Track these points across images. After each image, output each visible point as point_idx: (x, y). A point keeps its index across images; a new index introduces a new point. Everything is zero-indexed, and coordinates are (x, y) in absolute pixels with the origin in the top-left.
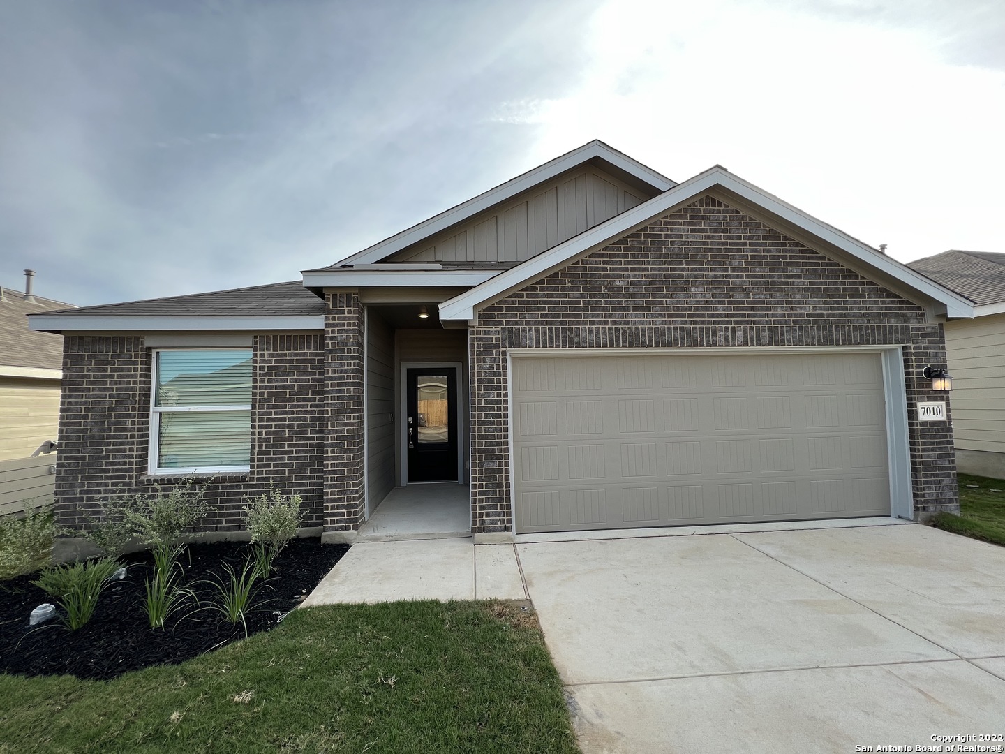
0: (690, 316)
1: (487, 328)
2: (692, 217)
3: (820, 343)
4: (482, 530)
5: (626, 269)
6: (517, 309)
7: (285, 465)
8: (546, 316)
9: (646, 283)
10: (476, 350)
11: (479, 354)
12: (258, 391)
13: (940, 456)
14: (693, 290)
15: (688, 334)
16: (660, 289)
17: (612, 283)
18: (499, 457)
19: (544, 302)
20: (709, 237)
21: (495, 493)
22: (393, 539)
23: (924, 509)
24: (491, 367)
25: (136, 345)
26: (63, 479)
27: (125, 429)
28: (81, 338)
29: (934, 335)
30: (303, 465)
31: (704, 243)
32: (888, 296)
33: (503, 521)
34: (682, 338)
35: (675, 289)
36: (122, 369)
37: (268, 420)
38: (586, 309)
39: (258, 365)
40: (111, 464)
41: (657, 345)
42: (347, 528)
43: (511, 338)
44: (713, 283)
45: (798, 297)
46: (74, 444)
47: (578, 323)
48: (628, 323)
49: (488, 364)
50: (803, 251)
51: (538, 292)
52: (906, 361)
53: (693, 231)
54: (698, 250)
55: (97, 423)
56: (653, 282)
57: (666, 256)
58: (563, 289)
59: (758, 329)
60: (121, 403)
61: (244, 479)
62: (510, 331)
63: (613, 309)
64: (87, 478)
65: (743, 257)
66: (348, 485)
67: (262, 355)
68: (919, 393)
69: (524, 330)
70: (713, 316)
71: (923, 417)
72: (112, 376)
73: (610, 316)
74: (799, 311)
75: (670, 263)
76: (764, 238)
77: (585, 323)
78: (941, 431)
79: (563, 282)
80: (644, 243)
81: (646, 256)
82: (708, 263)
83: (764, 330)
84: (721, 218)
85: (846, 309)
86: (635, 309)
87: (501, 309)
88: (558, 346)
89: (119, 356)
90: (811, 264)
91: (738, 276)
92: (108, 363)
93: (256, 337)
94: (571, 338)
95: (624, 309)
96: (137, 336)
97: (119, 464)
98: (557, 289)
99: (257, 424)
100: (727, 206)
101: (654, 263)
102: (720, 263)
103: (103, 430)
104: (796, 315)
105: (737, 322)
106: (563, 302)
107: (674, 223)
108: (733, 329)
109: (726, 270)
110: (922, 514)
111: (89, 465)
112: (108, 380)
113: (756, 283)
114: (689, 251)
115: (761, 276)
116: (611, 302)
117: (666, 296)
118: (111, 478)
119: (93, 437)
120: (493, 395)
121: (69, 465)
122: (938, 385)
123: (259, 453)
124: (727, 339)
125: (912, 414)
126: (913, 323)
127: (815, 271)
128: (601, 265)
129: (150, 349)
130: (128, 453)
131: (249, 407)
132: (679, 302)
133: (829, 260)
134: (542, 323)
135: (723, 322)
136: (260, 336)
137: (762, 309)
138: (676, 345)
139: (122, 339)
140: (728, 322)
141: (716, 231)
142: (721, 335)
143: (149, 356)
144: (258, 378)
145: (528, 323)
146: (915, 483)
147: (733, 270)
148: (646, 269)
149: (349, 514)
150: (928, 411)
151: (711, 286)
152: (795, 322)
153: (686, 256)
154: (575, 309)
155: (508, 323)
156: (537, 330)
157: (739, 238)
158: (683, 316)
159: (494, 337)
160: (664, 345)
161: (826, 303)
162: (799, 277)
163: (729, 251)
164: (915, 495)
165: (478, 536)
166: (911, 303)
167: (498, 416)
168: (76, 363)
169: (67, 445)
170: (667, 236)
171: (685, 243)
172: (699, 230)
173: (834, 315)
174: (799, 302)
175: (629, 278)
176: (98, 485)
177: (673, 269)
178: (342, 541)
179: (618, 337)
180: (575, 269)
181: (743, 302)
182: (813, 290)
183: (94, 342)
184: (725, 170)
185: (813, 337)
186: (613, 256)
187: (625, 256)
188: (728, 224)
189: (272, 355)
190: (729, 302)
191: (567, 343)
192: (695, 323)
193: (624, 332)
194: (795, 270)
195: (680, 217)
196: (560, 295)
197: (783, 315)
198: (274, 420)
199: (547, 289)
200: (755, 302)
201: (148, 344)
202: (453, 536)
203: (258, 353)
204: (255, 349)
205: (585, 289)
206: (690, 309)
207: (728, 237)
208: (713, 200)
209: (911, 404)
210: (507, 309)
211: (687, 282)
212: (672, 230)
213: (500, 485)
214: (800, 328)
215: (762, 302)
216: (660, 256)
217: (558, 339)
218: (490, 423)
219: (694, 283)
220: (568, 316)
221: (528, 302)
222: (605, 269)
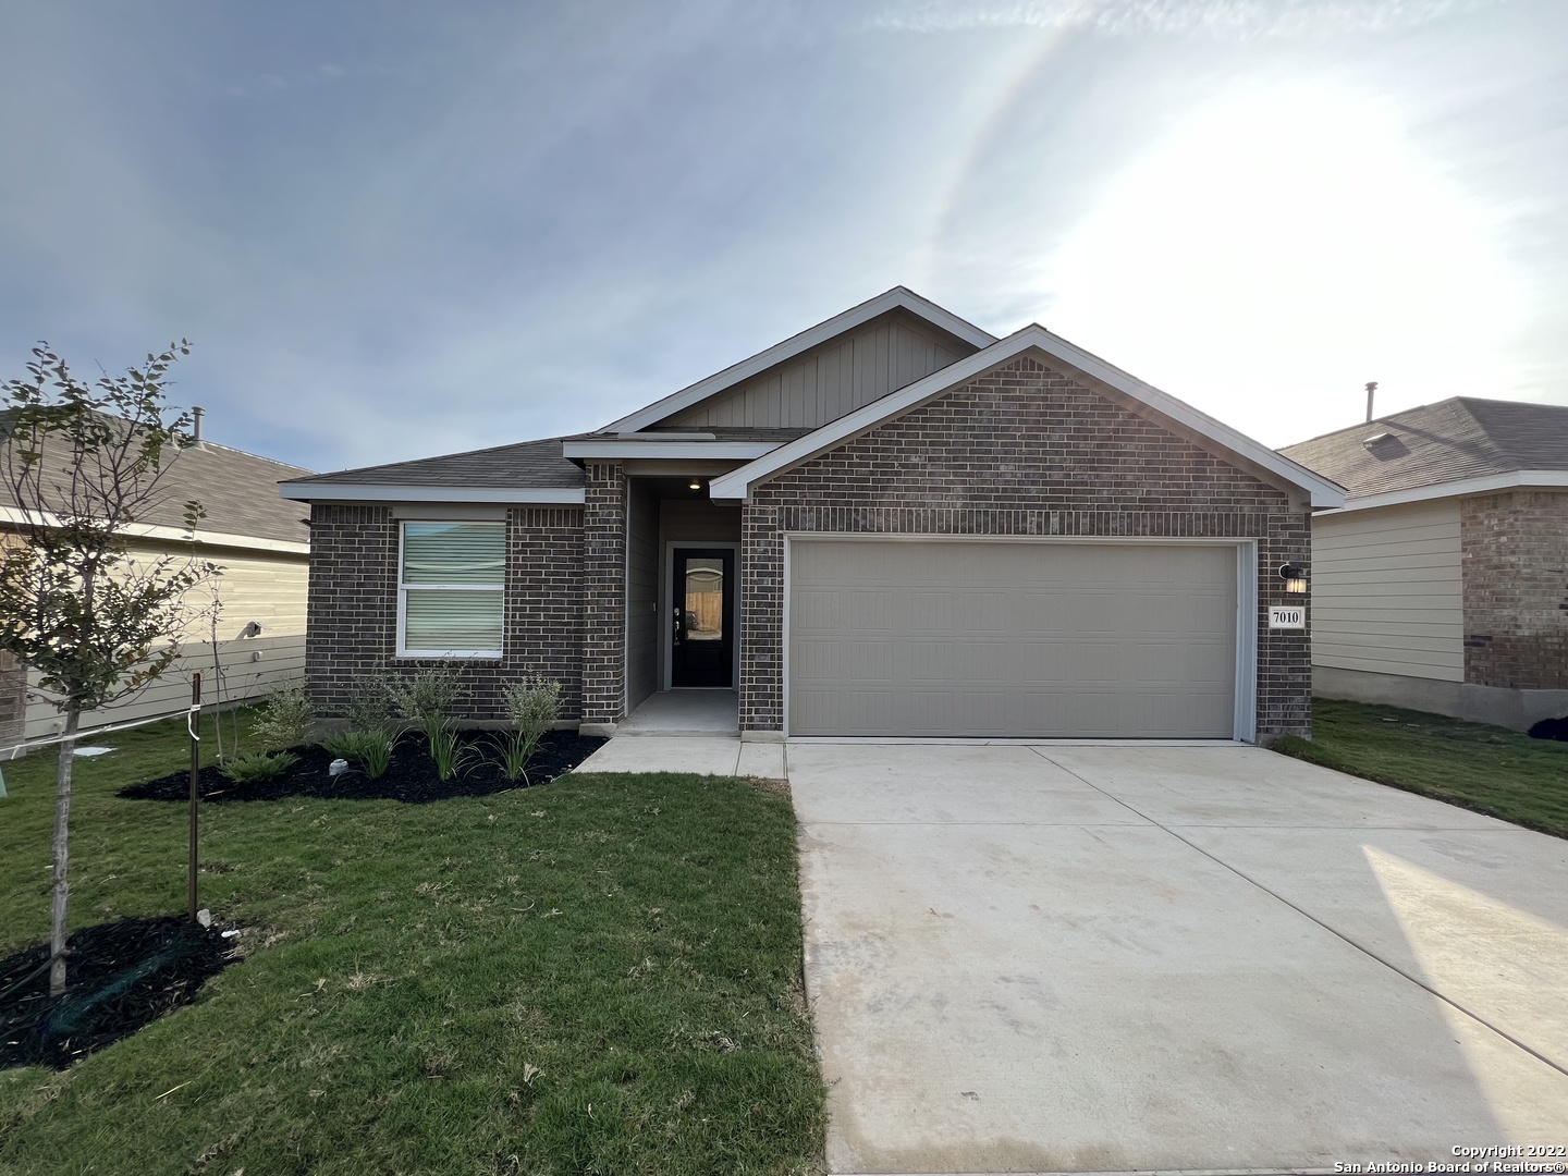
0: (996, 498)
1: (763, 507)
2: (1005, 383)
3: (1153, 533)
4: (751, 728)
5: (924, 443)
6: (797, 487)
7: (539, 652)
8: (829, 495)
9: (947, 459)
10: (749, 532)
11: (753, 536)
12: (512, 570)
13: (1292, 670)
14: (1002, 469)
15: (994, 520)
16: (963, 467)
17: (907, 458)
18: (772, 650)
19: (827, 479)
20: (1025, 406)
21: (765, 688)
22: (654, 734)
23: (1267, 730)
24: (766, 551)
25: (384, 517)
26: (313, 656)
27: (374, 607)
28: (328, 507)
29: (1298, 527)
30: (559, 652)
31: (1018, 414)
32: (1242, 479)
33: (773, 719)
34: (986, 524)
35: (981, 467)
36: (369, 542)
37: (523, 602)
38: (876, 488)
39: (512, 542)
40: (361, 643)
41: (956, 531)
42: (606, 721)
43: (788, 519)
44: (1026, 460)
45: (1129, 479)
46: (324, 621)
47: (865, 504)
48: (923, 505)
49: (762, 548)
50: (1140, 424)
51: (821, 467)
52: (1260, 557)
53: (1005, 398)
54: (1010, 421)
55: (345, 599)
56: (955, 459)
57: (972, 428)
58: (850, 465)
59: (1077, 515)
60: (369, 578)
61: (497, 663)
62: (789, 510)
63: (907, 489)
64: (337, 657)
65: (1064, 430)
66: (608, 675)
67: (516, 531)
68: (1272, 595)
69: (804, 511)
70: (1024, 498)
71: (1274, 623)
72: (360, 549)
73: (903, 496)
74: (1129, 495)
75: (976, 437)
76: (1092, 407)
77: (873, 504)
78: (1297, 643)
79: (850, 457)
80: (946, 413)
81: (949, 428)
82: (1022, 437)
83: (1085, 516)
84: (1040, 384)
85: (1188, 493)
86: (931, 489)
87: (779, 486)
88: (840, 530)
89: (367, 528)
90: (1149, 440)
91: (1057, 453)
92: (356, 535)
93: (510, 510)
94: (856, 521)
95: (919, 489)
96: (384, 508)
97: (368, 643)
98: (843, 464)
99: (510, 606)
101: (957, 436)
102: (1036, 437)
103: (352, 607)
104: (1125, 500)
105: (1051, 507)
106: (850, 480)
107: (983, 390)
108: (1047, 514)
109: (1044, 445)
110: (1263, 736)
111: (338, 642)
112: (356, 553)
113: (1079, 461)
114: (1000, 423)
115: (1086, 454)
116: (905, 481)
117: (970, 475)
118: (361, 657)
119: (342, 614)
120: (768, 582)
121: (319, 642)
122: (1297, 586)
123: (513, 637)
124: (1039, 526)
125: (1263, 620)
126: (1273, 511)
127: (1154, 447)
128: (895, 438)
129: (397, 521)
130: (377, 632)
131: (502, 587)
132: (984, 482)
133: (1171, 434)
134: (825, 503)
135: (1035, 507)
136: (515, 510)
137: (1084, 492)
138: (978, 532)
139: (370, 509)
140: (1042, 507)
141: (1034, 399)
142: (1032, 521)
143: (397, 529)
144: (512, 556)
145: (808, 503)
146: (1259, 700)
147: (1052, 445)
148: (948, 444)
149: (609, 705)
150: (1282, 618)
151: (1024, 464)
152: (1123, 508)
153: (996, 429)
154: (863, 488)
155: (786, 502)
156: (819, 511)
157: (1062, 407)
158: (989, 498)
159: (770, 517)
160: (963, 531)
161: (1164, 486)
162: (1133, 454)
163: (1049, 422)
164: (1258, 715)
165: (745, 733)
166: (1272, 488)
167: (773, 605)
168: (323, 534)
169: (316, 621)
170: (973, 405)
171: (996, 413)
172: (1013, 399)
173: (1172, 501)
174: (1130, 484)
175: (927, 453)
176: (349, 664)
177: (979, 444)
178: (601, 734)
179: (910, 521)
180: (865, 442)
181: (1062, 483)
182: (1149, 470)
183: (341, 512)
184: (1045, 329)
185: (1144, 526)
186: (911, 427)
187: (924, 428)
188: (1049, 391)
189: (526, 531)
190: (1044, 483)
191: (853, 526)
192: (1002, 506)
193: (919, 515)
194: (1128, 447)
195: (991, 382)
196: (846, 472)
197: (1110, 500)
198: (529, 602)
199: (832, 464)
200: (1076, 484)
201: (396, 515)
202: (719, 734)
203: (512, 528)
204: (509, 524)
205: (875, 465)
206: (997, 490)
207: (1048, 407)
208: (1032, 362)
209: (1262, 609)
210: (786, 487)
211: (995, 459)
212: (980, 398)
213: (771, 681)
214: (1130, 515)
215: (1086, 484)
216: (965, 428)
217: (842, 522)
218: (762, 612)
219: (1004, 460)
220: (854, 496)
221: (810, 479)
222: (899, 443)
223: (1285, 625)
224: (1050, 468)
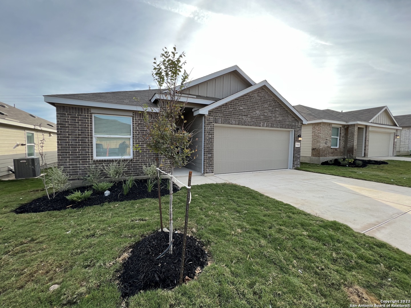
1: (209, 117)
2: (258, 92)
3: (280, 128)
4: (207, 173)
5: (243, 104)
6: (217, 112)
7: (144, 156)
8: (224, 115)
10: (206, 123)
12: (135, 131)
13: (298, 155)
14: (257, 112)
15: (255, 123)
16: (250, 111)
17: (240, 108)
18: (211, 153)
19: (223, 111)
20: (261, 98)
21: (210, 163)
22: (181, 177)
23: (294, 166)
24: (210, 128)
25: (88, 112)
26: (61, 160)
27: (85, 143)
28: (64, 107)
29: (300, 128)
30: (150, 156)
31: (260, 100)
33: (212, 170)
35: (253, 111)
36: (82, 120)
37: (139, 141)
38: (233, 114)
39: (134, 123)
40: (81, 155)
41: (248, 125)
43: (215, 120)
44: (261, 110)
45: (277, 116)
46: (64, 147)
47: (231, 118)
48: (242, 119)
49: (209, 128)
50: (279, 105)
51: (222, 108)
52: (295, 133)
53: (258, 96)
55: (73, 140)
56: (248, 109)
57: (252, 102)
59: (269, 123)
60: (83, 133)
61: (131, 160)
62: (215, 118)
63: (239, 115)
64: (71, 160)
65: (267, 104)
66: (168, 162)
67: (136, 119)
68: (296, 140)
69: (219, 119)
70: (260, 119)
71: (296, 146)
72: (78, 123)
73: (239, 117)
74: (277, 119)
75: (252, 104)
76: (272, 100)
77: (233, 118)
78: (299, 149)
79: (228, 106)
80: (247, 98)
81: (248, 101)
82: (260, 105)
85: (285, 120)
86: (244, 115)
87: (213, 112)
88: (226, 124)
89: (81, 115)
91: (266, 109)
92: (76, 117)
93: (133, 113)
94: (230, 122)
95: (242, 115)
96: (88, 109)
97: (84, 155)
98: (227, 108)
99: (135, 142)
100: (265, 91)
101: (249, 103)
102: (263, 105)
103: (77, 142)
105: (265, 121)
106: (228, 112)
108: (264, 123)
109: (264, 107)
110: (294, 167)
111: (71, 155)
112: (77, 124)
113: (269, 111)
114: (257, 101)
115: (271, 110)
116: (239, 113)
117: (251, 113)
118: (81, 160)
119: (72, 145)
120: (210, 136)
121: (63, 155)
122: (300, 139)
123: (136, 152)
124: (263, 125)
125: (294, 145)
126: (297, 124)
127: (281, 110)
128: (238, 102)
130: (87, 151)
131: (132, 137)
132: (254, 114)
134: (223, 117)
136: (135, 113)
137: (270, 118)
138: (252, 126)
139: (82, 109)
140: (263, 121)
141: (263, 97)
142: (261, 125)
143: (92, 116)
144: (135, 127)
145: (220, 117)
146: (293, 161)
148: (247, 105)
149: (168, 170)
152: (276, 122)
153: (256, 103)
154: (231, 114)
155: (215, 116)
156: (222, 119)
157: (267, 99)
158: (254, 118)
159: (211, 120)
160: (250, 126)
161: (282, 118)
162: (278, 111)
163: (265, 102)
164: (293, 163)
165: (205, 174)
166: (297, 120)
167: (211, 142)
168: (62, 117)
169: (61, 147)
170: (252, 97)
171: (256, 99)
173: (283, 121)
175: (243, 107)
176: (76, 162)
177: (253, 106)
178: (166, 178)
179: (240, 123)
180: (231, 103)
181: (267, 116)
182: (280, 114)
183: (70, 109)
184: (267, 81)
185: (279, 126)
186: (240, 100)
187: (243, 101)
188: (265, 95)
189: (139, 120)
190: (264, 116)
191: (229, 123)
192: (257, 120)
193: (242, 121)
194: (277, 109)
196: (227, 110)
197: (274, 120)
198: (140, 141)
199: (225, 107)
200: (269, 116)
201: (92, 111)
202: (197, 175)
203: (134, 118)
204: (133, 117)
205: (233, 109)
206: (256, 117)
207: (265, 99)
208: (263, 88)
209: (294, 143)
210: (215, 112)
211: (256, 110)
212: (254, 95)
213: (211, 161)
214: (277, 124)
215: (270, 116)
216: (250, 102)
217: (227, 122)
218: (209, 144)
219: (257, 110)
220: (229, 116)
221: (220, 111)
222: (238, 104)
223: (298, 146)
224: (265, 112)
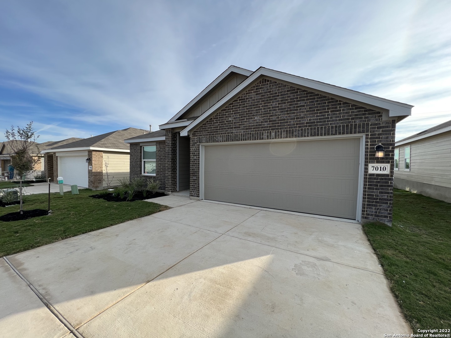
0: (254, 128)
1: (194, 137)
2: (256, 89)
3: (311, 135)
4: (192, 196)
5: (232, 114)
6: (201, 131)
8: (209, 132)
9: (239, 118)
11: (192, 145)
12: (157, 156)
13: (381, 193)
14: (256, 118)
15: (253, 136)
16: (244, 119)
17: (228, 119)
18: (196, 176)
19: (208, 128)
20: (263, 96)
21: (195, 186)
22: (177, 196)
23: (366, 218)
24: (195, 149)
27: (138, 164)
28: (132, 144)
29: (387, 127)
31: (261, 99)
32: (356, 109)
33: (198, 194)
34: (250, 137)
35: (249, 119)
36: (137, 151)
37: (159, 163)
38: (220, 129)
39: (157, 150)
41: (241, 140)
42: (169, 191)
43: (199, 140)
44: (264, 114)
45: (302, 116)
46: (132, 167)
47: (217, 134)
48: (232, 133)
49: (194, 149)
50: (307, 94)
51: (207, 125)
52: (367, 142)
53: (257, 94)
54: (258, 102)
56: (241, 117)
57: (247, 106)
58: (214, 123)
59: (281, 131)
61: (155, 177)
63: (228, 128)
65: (277, 101)
68: (370, 159)
69: (203, 138)
70: (262, 127)
73: (227, 131)
74: (302, 122)
75: (247, 109)
76: (288, 91)
77: (219, 134)
78: (385, 180)
79: (213, 121)
80: (239, 103)
81: (239, 108)
82: (262, 106)
83: (284, 131)
84: (268, 87)
85: (328, 118)
86: (235, 128)
87: (197, 131)
88: (211, 142)
89: (137, 148)
90: (311, 99)
91: (274, 110)
92: (135, 150)
93: (156, 143)
94: (215, 139)
95: (231, 128)
96: (139, 143)
97: (137, 172)
98: (212, 123)
99: (157, 164)
100: (271, 81)
101: (242, 110)
102: (267, 106)
103: (135, 164)
104: (300, 124)
105: (272, 129)
106: (214, 128)
107: (250, 93)
108: (270, 132)
109: (270, 108)
111: (134, 172)
112: (135, 153)
113: (282, 112)
114: (255, 103)
115: (285, 108)
116: (227, 126)
117: (246, 122)
118: (136, 175)
119: (134, 166)
120: (195, 158)
122: (380, 155)
123: (157, 171)
124: (268, 137)
125: (366, 169)
126: (372, 121)
127: (313, 102)
128: (225, 113)
129: (141, 146)
130: (138, 170)
131: (155, 160)
132: (250, 123)
133: (321, 95)
134: (207, 135)
135: (266, 130)
137: (284, 123)
138: (248, 140)
139: (137, 144)
140: (269, 130)
141: (266, 92)
142: (265, 135)
143: (141, 148)
144: (157, 153)
145: (204, 135)
147: (273, 108)
148: (239, 113)
150: (377, 169)
151: (263, 116)
152: (299, 127)
153: (254, 105)
154: (217, 129)
155: (199, 136)
156: (206, 137)
157: (276, 93)
158: (251, 129)
159: (195, 140)
160: (244, 140)
161: (317, 116)
162: (304, 106)
163: (271, 100)
166: (372, 110)
168: (131, 149)
170: (247, 99)
171: (254, 100)
172: (259, 94)
173: (320, 122)
174: (302, 118)
175: (233, 116)
177: (249, 111)
179: (229, 138)
180: (217, 116)
181: (276, 121)
182: (311, 111)
183: (134, 145)
184: (265, 67)
185: (308, 133)
186: (228, 109)
187: (232, 109)
188: (271, 89)
189: (159, 147)
190: (270, 121)
191: (214, 141)
192: (256, 131)
193: (231, 136)
194: (302, 103)
195: (252, 90)
196: (213, 125)
197: (294, 124)
199: (209, 124)
200: (281, 120)
202: (185, 196)
204: (156, 146)
205: (220, 122)
206: (254, 126)
208: (265, 80)
209: (366, 165)
210: (199, 131)
211: (254, 115)
212: (249, 96)
213: (196, 184)
214: (302, 130)
215: (285, 120)
216: (244, 107)
217: (211, 140)
218: (195, 166)
219: (256, 115)
220: (214, 132)
221: (204, 129)
222: (226, 115)
223: (375, 172)
224: (272, 116)
